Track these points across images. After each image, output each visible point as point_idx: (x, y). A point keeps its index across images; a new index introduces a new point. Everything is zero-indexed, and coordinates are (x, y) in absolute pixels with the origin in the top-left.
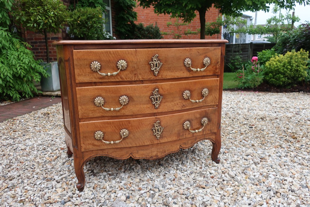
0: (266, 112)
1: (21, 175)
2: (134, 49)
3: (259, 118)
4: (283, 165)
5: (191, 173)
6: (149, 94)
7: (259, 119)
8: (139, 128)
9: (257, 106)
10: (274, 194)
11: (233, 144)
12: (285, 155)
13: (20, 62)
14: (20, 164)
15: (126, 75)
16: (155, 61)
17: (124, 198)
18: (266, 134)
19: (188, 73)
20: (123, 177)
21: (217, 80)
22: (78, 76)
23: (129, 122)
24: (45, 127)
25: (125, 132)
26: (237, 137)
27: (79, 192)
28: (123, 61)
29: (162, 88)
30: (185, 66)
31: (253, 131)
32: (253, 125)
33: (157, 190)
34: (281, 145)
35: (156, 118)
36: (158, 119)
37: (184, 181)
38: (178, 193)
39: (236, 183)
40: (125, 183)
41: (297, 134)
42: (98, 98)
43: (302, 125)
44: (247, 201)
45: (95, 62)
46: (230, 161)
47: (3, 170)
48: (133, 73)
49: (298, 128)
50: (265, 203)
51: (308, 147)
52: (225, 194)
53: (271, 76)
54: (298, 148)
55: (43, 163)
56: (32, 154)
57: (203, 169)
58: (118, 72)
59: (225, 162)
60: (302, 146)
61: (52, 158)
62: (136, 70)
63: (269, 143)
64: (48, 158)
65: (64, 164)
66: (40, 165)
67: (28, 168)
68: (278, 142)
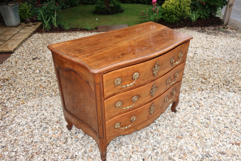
2: (144, 63)
5: (166, 126)
6: (150, 89)
8: (142, 112)
16: (156, 67)
19: (172, 67)
22: (106, 93)
23: (137, 111)
25: (134, 118)
28: (137, 73)
29: (157, 83)
30: (170, 63)
33: (156, 148)
35: (152, 102)
39: (196, 128)
40: (132, 146)
41: (205, 75)
42: (118, 102)
43: (204, 65)
44: (210, 142)
45: (117, 79)
46: (181, 109)
47: (25, 158)
48: (142, 79)
49: (202, 68)
50: (219, 142)
51: (216, 87)
52: (196, 140)
53: (166, 16)
54: (211, 88)
55: (53, 141)
56: (35, 134)
57: (172, 121)
58: (134, 82)
59: (179, 110)
60: (212, 86)
61: (57, 135)
62: (144, 77)
63: (194, 87)
64: (54, 135)
65: (72, 139)
66: (52, 144)
67: (45, 150)
68: (198, 85)
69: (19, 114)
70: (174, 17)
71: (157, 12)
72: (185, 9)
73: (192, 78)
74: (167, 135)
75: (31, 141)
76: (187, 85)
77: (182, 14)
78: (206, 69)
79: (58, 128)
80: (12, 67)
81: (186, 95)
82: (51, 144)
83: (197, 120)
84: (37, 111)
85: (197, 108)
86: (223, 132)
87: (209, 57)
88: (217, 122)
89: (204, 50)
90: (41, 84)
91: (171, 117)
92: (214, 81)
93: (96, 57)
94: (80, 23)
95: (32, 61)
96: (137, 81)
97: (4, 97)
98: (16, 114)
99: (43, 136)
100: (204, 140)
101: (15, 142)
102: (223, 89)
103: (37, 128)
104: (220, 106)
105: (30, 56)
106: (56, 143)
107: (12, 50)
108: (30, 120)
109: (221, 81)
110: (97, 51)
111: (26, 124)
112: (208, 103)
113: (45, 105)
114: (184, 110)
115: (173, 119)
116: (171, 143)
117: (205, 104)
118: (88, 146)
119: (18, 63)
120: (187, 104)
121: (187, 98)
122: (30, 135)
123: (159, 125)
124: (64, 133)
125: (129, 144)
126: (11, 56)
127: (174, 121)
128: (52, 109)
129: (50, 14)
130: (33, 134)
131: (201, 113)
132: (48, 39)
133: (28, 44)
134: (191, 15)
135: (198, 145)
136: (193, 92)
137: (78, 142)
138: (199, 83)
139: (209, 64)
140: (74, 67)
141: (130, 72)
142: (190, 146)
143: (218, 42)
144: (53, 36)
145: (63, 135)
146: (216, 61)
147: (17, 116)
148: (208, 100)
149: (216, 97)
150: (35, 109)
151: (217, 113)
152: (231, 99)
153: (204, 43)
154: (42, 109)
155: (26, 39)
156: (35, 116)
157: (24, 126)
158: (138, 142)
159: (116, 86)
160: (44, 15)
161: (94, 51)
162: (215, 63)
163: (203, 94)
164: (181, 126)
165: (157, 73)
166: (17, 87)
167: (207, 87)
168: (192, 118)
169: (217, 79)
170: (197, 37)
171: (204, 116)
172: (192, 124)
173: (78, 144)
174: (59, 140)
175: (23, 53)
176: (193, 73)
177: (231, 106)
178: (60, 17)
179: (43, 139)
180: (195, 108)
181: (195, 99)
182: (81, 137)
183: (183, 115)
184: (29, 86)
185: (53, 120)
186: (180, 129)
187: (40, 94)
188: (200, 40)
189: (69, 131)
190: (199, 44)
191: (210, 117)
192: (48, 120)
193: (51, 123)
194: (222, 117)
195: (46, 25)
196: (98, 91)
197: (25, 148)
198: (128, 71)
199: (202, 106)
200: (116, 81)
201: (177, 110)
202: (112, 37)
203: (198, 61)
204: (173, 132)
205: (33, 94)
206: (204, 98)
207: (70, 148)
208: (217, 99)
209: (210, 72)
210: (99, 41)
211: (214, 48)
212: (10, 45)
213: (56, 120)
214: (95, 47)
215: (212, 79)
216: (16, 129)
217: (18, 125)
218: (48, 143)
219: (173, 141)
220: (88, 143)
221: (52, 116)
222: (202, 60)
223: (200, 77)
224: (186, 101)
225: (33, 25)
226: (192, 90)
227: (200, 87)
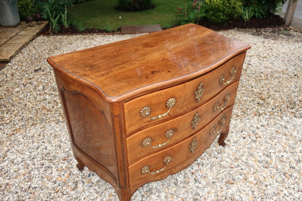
8: (180, 151)
15: (174, 111)
16: (200, 89)
19: (220, 88)
22: (128, 127)
28: (173, 99)
35: (194, 137)
39: (252, 169)
40: (165, 195)
41: (262, 94)
42: (147, 139)
43: (260, 80)
44: (272, 190)
45: (145, 108)
46: (232, 141)
48: (180, 107)
49: (259, 85)
50: (284, 189)
51: (278, 110)
52: (252, 186)
53: (211, 13)
54: (271, 112)
55: (57, 187)
56: (34, 176)
57: (219, 158)
58: (168, 112)
59: (229, 143)
60: (273, 109)
61: (64, 177)
62: (183, 104)
63: (249, 110)
64: (59, 178)
65: (84, 183)
66: (57, 191)
68: (254, 107)
69: (13, 147)
70: (220, 16)
71: (198, 9)
72: (235, 5)
73: (245, 98)
74: (213, 179)
75: (28, 187)
76: (239, 107)
77: (232, 12)
78: (264, 86)
79: (66, 167)
80: (6, 81)
81: (238, 122)
82: (55, 191)
83: (254, 157)
84: (38, 143)
85: (253, 141)
86: (289, 174)
87: (268, 69)
88: (280, 160)
89: (261, 60)
90: (45, 105)
91: (219, 153)
92: (274, 102)
93: (115, 76)
94: (98, 23)
95: (33, 73)
96: (172, 110)
98: (9, 147)
99: (45, 180)
100: (264, 186)
101: (6, 188)
102: (287, 113)
103: (37, 167)
104: (284, 137)
105: (31, 67)
106: (61, 189)
107: (8, 58)
108: (27, 156)
109: (284, 103)
110: (116, 67)
111: (22, 161)
112: (268, 133)
113: (49, 135)
114: (235, 142)
115: (221, 156)
116: (219, 191)
117: (264, 134)
118: (105, 194)
119: (15, 76)
120: (240, 134)
121: (239, 126)
122: (27, 178)
123: (203, 165)
124: (73, 175)
125: (161, 191)
126: (7, 66)
127: (222, 159)
128: (58, 141)
129: (59, 10)
130: (31, 176)
131: (258, 147)
132: (56, 44)
133: (30, 50)
134: (244, 13)
135: (255, 193)
136: (247, 118)
137: (92, 189)
138: (254, 104)
139: (267, 79)
140: (83, 90)
141: (163, 98)
142: (244, 195)
143: (279, 49)
144: (62, 40)
145: (71, 178)
146: (277, 75)
147: (10, 150)
148: (268, 128)
149: (279, 125)
150: (35, 140)
151: (280, 147)
152: (298, 128)
153: (260, 50)
154: (44, 140)
155: (27, 44)
156: (35, 151)
157: (20, 164)
158: (173, 189)
159: (143, 118)
160: (51, 12)
161: (112, 67)
162: (276, 77)
163: (261, 120)
164: (232, 166)
165: (201, 98)
166: (12, 110)
167: (266, 110)
168: (247, 154)
169: (279, 99)
170: (251, 42)
171: (263, 152)
172: (246, 163)
173: (92, 191)
174: (66, 185)
175: (22, 63)
176: (246, 91)
177: (299, 137)
178: (72, 14)
179: (45, 184)
180: (250, 140)
181: (250, 128)
182: (96, 181)
183: (235, 150)
184: (29, 108)
185: (59, 156)
186: (230, 170)
187: (43, 120)
188: (255, 45)
189: (80, 172)
190: (254, 51)
191: (270, 153)
192: (52, 156)
193: (56, 161)
194: (287, 152)
195: (54, 24)
196: (117, 126)
197: (19, 197)
198: (161, 97)
199: (259, 137)
200: (143, 111)
201: (226, 143)
202: (139, 46)
203: (253, 74)
204: (220, 174)
205: (33, 119)
206: (262, 126)
207: (81, 197)
208: (279, 127)
209: (270, 89)
210: (121, 51)
211: (273, 56)
212: (5, 51)
213: (63, 156)
214: (114, 61)
215: (271, 99)
216: (9, 169)
217: (11, 163)
218: (51, 190)
219: (222, 188)
220: (105, 189)
221: (58, 151)
222: (258, 73)
223: (256, 97)
224: (238, 130)
225: (37, 24)
226: (246, 115)
227: (255, 110)
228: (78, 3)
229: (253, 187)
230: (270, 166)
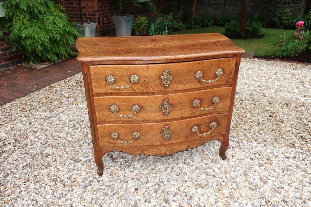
0: (294, 95)
1: (55, 153)
2: (146, 65)
3: (284, 103)
4: (286, 170)
5: (197, 168)
6: (159, 104)
7: (284, 105)
8: (149, 132)
9: (287, 85)
10: (266, 202)
11: (246, 137)
12: (293, 157)
13: (55, 26)
14: (54, 141)
15: (138, 88)
16: (166, 75)
17: (133, 190)
18: (283, 128)
19: (199, 84)
20: (136, 166)
21: (230, 89)
22: (95, 88)
23: (141, 126)
24: (77, 99)
25: (137, 134)
26: (252, 128)
27: (98, 176)
28: (136, 76)
29: (172, 99)
30: (196, 78)
31: (272, 121)
32: (275, 113)
33: (162, 185)
34: (294, 143)
35: (166, 124)
36: (167, 125)
37: (188, 177)
38: (179, 190)
40: (137, 173)
42: (114, 106)
45: (109, 76)
47: (41, 146)
48: (145, 86)
52: (220, 197)
56: (65, 130)
57: (208, 166)
61: (80, 137)
62: (147, 83)
64: (77, 137)
65: (89, 145)
66: (70, 143)
67: (60, 146)
68: (292, 139)
69: (66, 111)
71: (301, 39)
83: (247, 177)
84: (82, 113)
85: (260, 164)
86: (273, 204)
91: (213, 162)
97: (67, 95)
100: (233, 201)
103: (70, 126)
104: (302, 173)
111: (64, 120)
114: (238, 160)
115: (213, 165)
117: (278, 163)
120: (250, 155)
123: (188, 165)
124: (87, 138)
125: (137, 169)
127: (212, 167)
136: (274, 145)
137: (91, 150)
138: (296, 137)
141: (126, 72)
145: (85, 139)
148: (291, 161)
149: (307, 162)
158: (147, 171)
165: (169, 84)
167: (305, 145)
168: (240, 172)
171: (262, 177)
172: (233, 178)
179: (67, 137)
180: (257, 162)
183: (232, 165)
191: (270, 180)
193: (83, 126)
194: (291, 187)
197: (46, 138)
199: (270, 164)
201: (228, 157)
202: (147, 40)
208: (306, 164)
218: (67, 141)
219: (189, 187)
223: (304, 130)
227: (291, 142)
228: (192, 28)
229: (221, 199)
230: (258, 190)
